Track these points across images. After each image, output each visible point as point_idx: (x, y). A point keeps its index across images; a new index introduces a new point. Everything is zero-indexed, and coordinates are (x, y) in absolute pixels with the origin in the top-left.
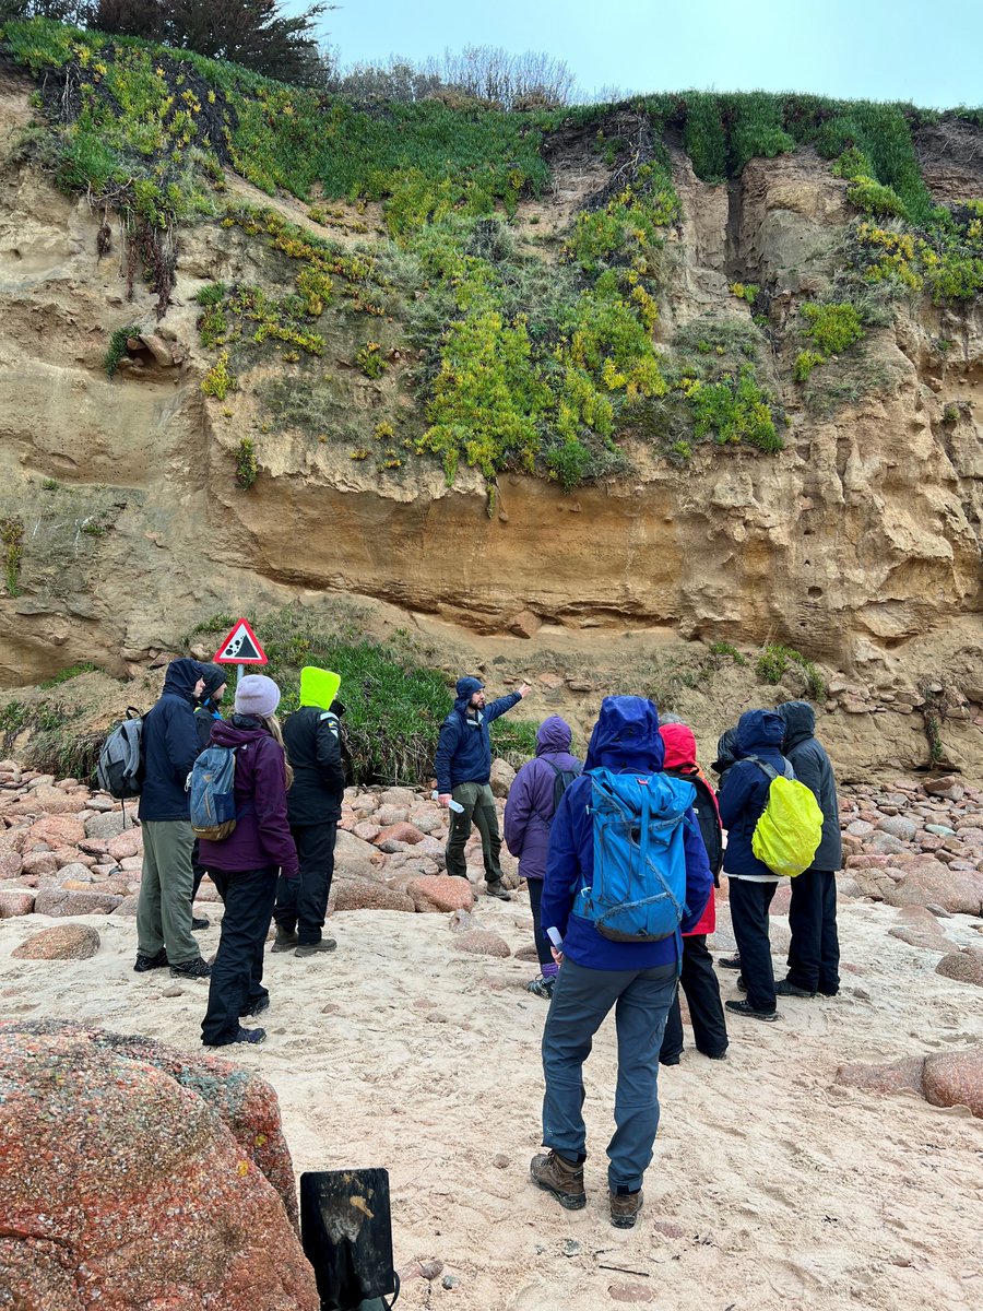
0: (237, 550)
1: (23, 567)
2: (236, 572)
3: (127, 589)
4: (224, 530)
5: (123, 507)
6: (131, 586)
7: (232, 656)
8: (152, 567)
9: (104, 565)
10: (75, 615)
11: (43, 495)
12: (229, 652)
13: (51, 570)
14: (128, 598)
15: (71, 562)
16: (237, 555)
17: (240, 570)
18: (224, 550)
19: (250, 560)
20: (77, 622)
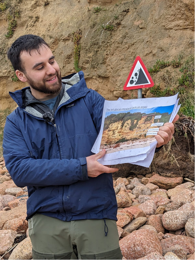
0: (180, 19)
1: (81, 55)
2: (179, 33)
3: (123, 57)
4: (173, 8)
5: (127, 11)
6: (125, 55)
7: (133, 85)
8: (135, 41)
9: (113, 46)
10: (100, 77)
11: (94, 16)
12: (132, 82)
13: (91, 55)
14: (123, 62)
15: (99, 48)
16: (180, 22)
17: (181, 31)
18: (173, 21)
19: (187, 23)
20: (101, 80)
